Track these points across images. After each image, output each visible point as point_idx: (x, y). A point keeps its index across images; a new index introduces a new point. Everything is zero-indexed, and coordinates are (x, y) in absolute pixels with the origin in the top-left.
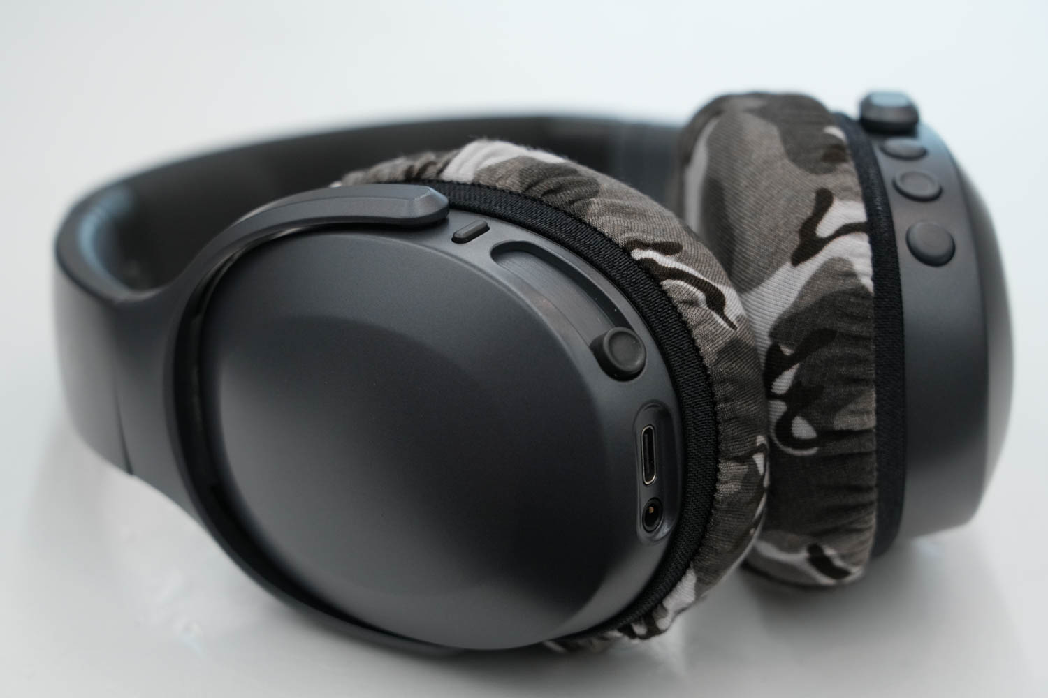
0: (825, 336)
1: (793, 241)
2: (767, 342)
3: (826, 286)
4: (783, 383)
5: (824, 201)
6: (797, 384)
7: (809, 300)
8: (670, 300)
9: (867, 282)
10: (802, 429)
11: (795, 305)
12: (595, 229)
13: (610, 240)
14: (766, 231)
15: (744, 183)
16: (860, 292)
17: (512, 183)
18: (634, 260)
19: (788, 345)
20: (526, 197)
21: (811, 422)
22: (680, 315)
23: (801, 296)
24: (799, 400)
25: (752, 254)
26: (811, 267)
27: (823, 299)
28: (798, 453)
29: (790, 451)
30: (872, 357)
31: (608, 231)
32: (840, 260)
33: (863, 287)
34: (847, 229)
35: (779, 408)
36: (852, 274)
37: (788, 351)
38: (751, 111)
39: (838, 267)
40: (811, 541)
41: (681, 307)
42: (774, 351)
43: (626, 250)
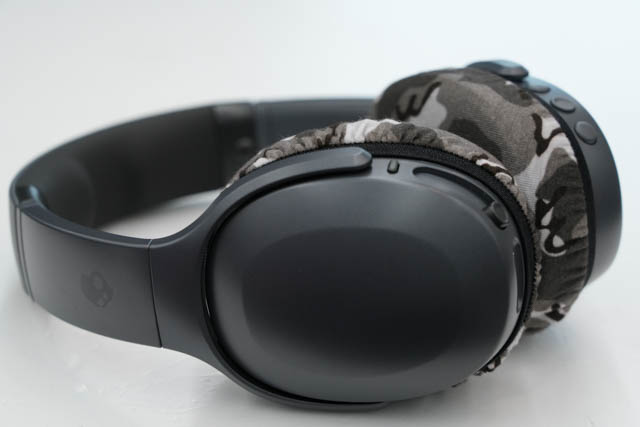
0: (562, 190)
1: (533, 144)
2: (536, 199)
3: (556, 164)
4: (547, 220)
5: (538, 120)
6: (554, 219)
7: (551, 173)
8: (502, 183)
9: (573, 158)
10: (558, 242)
11: (545, 176)
12: (452, 153)
13: (462, 158)
14: (518, 141)
15: (493, 118)
16: (571, 164)
17: (391, 137)
18: (478, 166)
19: (547, 199)
20: (403, 144)
21: (561, 236)
22: (509, 191)
23: (547, 171)
24: (555, 227)
25: (515, 154)
26: (547, 155)
27: (558, 171)
28: (556, 255)
29: (552, 255)
30: (584, 198)
31: (460, 153)
32: (559, 149)
33: (572, 161)
34: (555, 133)
35: (545, 233)
36: (566, 156)
37: (547, 202)
38: (462, 80)
39: (559, 152)
40: (553, 302)
41: (508, 186)
42: (539, 204)
43: (473, 161)
